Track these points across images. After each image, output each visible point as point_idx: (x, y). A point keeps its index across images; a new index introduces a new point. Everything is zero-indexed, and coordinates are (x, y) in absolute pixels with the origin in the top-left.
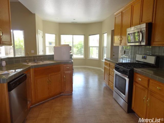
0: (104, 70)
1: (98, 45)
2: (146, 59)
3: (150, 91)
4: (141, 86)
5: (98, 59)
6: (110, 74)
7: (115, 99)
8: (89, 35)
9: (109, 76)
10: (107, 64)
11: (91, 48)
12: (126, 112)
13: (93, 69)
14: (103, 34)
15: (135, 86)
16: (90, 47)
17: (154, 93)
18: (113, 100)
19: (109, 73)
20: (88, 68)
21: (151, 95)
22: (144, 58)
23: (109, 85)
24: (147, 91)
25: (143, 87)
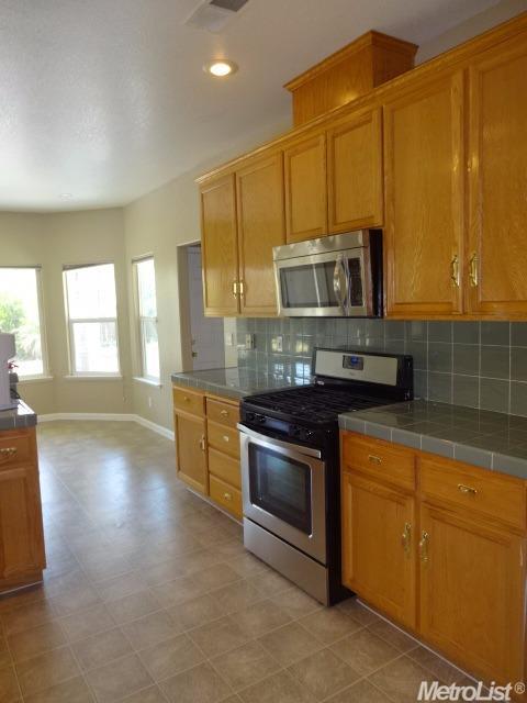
0: (173, 434)
1: (113, 314)
2: (362, 369)
3: (425, 502)
4: (380, 487)
5: (120, 376)
6: (208, 445)
7: (252, 554)
8: (65, 269)
9: (207, 451)
10: (188, 400)
11: (76, 327)
12: (321, 604)
13: (102, 424)
14: (133, 261)
15: (350, 487)
16: (71, 322)
17: (444, 509)
18: (248, 559)
19: (206, 439)
20: (72, 422)
21: (434, 518)
22: (353, 363)
23: (209, 494)
24: (411, 504)
25: (391, 491)
